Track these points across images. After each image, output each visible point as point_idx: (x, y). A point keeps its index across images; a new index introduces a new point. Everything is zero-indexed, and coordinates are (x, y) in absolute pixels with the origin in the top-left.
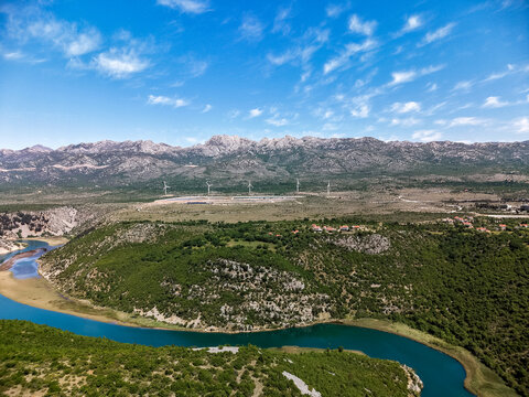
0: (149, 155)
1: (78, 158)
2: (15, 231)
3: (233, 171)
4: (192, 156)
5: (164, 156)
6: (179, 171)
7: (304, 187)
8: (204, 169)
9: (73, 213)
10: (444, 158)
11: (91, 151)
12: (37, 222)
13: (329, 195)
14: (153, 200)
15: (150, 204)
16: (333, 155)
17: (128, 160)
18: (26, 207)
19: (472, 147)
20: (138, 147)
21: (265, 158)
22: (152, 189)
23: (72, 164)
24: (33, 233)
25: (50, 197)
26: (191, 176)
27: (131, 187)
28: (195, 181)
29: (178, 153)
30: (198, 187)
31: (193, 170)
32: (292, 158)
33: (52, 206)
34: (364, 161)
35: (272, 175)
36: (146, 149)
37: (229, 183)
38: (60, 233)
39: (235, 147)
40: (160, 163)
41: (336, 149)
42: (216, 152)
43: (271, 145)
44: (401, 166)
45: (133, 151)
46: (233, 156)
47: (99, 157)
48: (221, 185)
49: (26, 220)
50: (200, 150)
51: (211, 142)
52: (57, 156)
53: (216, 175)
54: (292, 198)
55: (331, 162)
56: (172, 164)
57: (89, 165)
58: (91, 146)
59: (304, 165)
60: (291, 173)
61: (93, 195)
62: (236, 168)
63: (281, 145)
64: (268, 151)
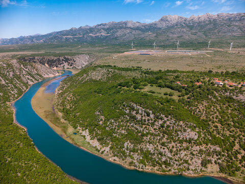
0: (130, 28)
1: (99, 30)
2: (62, 65)
3: (171, 35)
4: (151, 28)
5: (138, 28)
6: (143, 36)
7: (213, 45)
8: (155, 35)
9: (87, 57)
11: (106, 27)
12: (71, 62)
13: (230, 50)
14: (124, 52)
16: (237, 24)
17: (120, 31)
18: (68, 54)
20: (126, 24)
21: (191, 28)
22: (126, 46)
23: (96, 33)
24: (68, 67)
25: (82, 49)
26: (148, 39)
27: (119, 45)
29: (144, 26)
31: (150, 35)
32: (209, 26)
33: (78, 54)
35: (194, 37)
36: (129, 25)
37: (167, 43)
38: (80, 67)
39: (175, 22)
40: (134, 32)
42: (164, 25)
45: (122, 26)
46: (173, 27)
47: (108, 30)
48: (162, 44)
49: (67, 60)
50: (155, 24)
51: (162, 20)
52: (91, 30)
53: (161, 38)
54: (204, 52)
55: (235, 28)
56: (140, 32)
57: (103, 34)
58: (106, 24)
59: (216, 31)
60: (206, 36)
61: (100, 48)
62: (173, 33)
63: (202, 19)
64: (194, 23)
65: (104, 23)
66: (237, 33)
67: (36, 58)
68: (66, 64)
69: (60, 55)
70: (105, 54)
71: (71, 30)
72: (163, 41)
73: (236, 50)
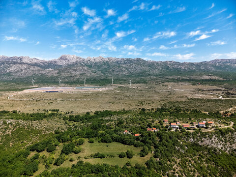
0: (27, 63)
3: (73, 72)
4: (51, 65)
5: (36, 65)
6: (43, 72)
8: (57, 71)
13: (131, 86)
16: (124, 66)
17: (14, 66)
19: (183, 64)
20: (21, 59)
21: (90, 67)
26: (50, 75)
27: (13, 81)
28: (52, 78)
29: (43, 63)
30: (53, 81)
31: (51, 72)
32: (104, 67)
34: (139, 69)
35: (95, 75)
37: (71, 79)
39: (74, 61)
40: (32, 68)
41: (125, 63)
42: (64, 63)
43: (92, 60)
44: (156, 72)
46: (73, 65)
48: (67, 80)
50: (55, 62)
51: (61, 58)
53: (63, 75)
55: (124, 69)
56: (39, 68)
59: (111, 70)
60: (104, 74)
62: (75, 71)
63: (97, 60)
64: (91, 63)
66: (126, 73)
72: (67, 77)
73: (134, 86)
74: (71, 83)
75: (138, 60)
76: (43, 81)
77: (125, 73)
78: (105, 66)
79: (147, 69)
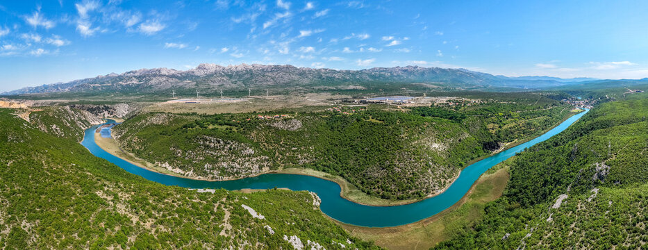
0: (165, 75)
1: (130, 78)
2: (102, 114)
3: (212, 84)
4: (188, 76)
5: (173, 76)
6: (181, 84)
7: (253, 93)
8: (195, 83)
9: (127, 106)
10: (327, 77)
11: (136, 75)
12: (111, 110)
13: (267, 97)
14: (166, 101)
15: (165, 103)
16: (269, 74)
17: (154, 79)
18: (107, 103)
19: (339, 72)
20: (159, 71)
21: (230, 76)
22: (165, 94)
23: (127, 81)
24: (109, 115)
25: (117, 98)
26: (187, 87)
27: (155, 93)
28: (190, 90)
29: (181, 74)
30: (191, 93)
31: (188, 84)
32: (246, 76)
33: (117, 103)
34: (287, 78)
35: (234, 86)
36: (163, 72)
37: (209, 91)
38: (121, 116)
39: (213, 70)
40: (170, 80)
41: (271, 71)
42: (202, 73)
43: (234, 69)
44: (306, 81)
45: (156, 74)
46: (212, 75)
47: (139, 78)
48: (204, 92)
49: (107, 109)
50: (193, 72)
51: (199, 68)
52: (121, 78)
53: (201, 87)
54: (246, 99)
55: (269, 79)
56: (177, 80)
57: (135, 82)
58: (136, 72)
59: (253, 80)
60: (246, 85)
61: (136, 97)
62: (214, 82)
63: (239, 69)
64: (232, 72)
65: (134, 70)
66: (271, 83)
67: (76, 105)
68: (106, 113)
69: (99, 103)
70: (147, 103)
71: (98, 78)
72: (205, 89)
73: (271, 98)
74: (208, 95)
75: (288, 67)
76: (182, 93)
77: (269, 83)
78: (248, 75)
79: (295, 77)
